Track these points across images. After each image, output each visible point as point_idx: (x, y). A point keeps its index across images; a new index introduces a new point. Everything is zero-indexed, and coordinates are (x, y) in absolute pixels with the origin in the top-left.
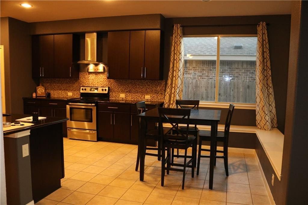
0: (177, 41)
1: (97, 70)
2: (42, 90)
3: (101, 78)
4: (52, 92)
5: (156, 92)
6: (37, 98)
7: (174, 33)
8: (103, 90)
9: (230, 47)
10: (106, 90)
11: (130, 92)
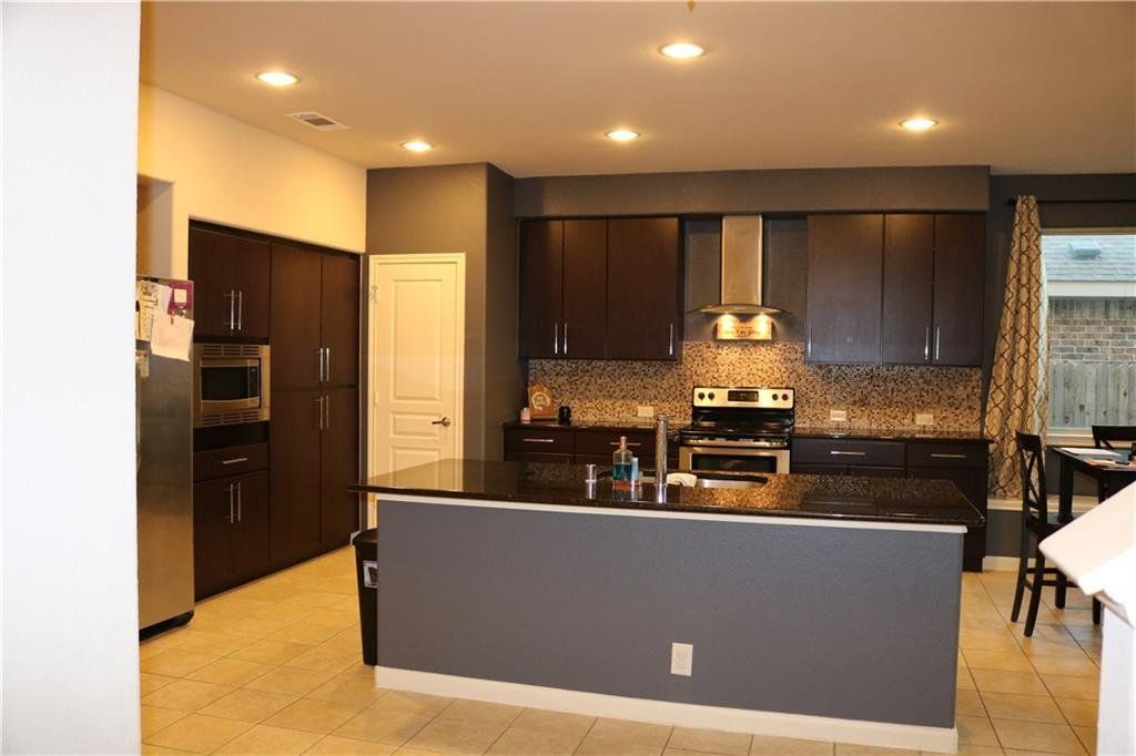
0: (1028, 247)
1: (750, 333)
2: (545, 399)
3: (762, 358)
4: (575, 405)
5: (954, 404)
6: (536, 423)
7: (1017, 222)
8: (775, 397)
9: (1057, 254)
10: (785, 397)
11: (863, 402)
